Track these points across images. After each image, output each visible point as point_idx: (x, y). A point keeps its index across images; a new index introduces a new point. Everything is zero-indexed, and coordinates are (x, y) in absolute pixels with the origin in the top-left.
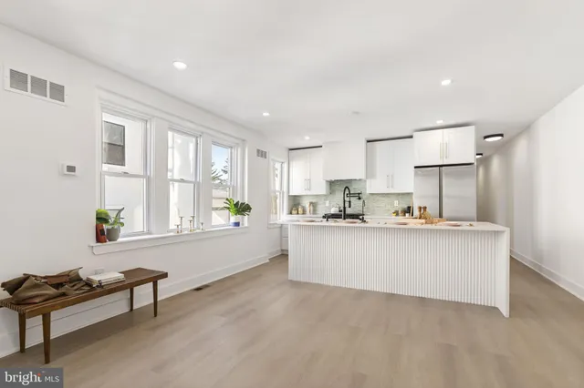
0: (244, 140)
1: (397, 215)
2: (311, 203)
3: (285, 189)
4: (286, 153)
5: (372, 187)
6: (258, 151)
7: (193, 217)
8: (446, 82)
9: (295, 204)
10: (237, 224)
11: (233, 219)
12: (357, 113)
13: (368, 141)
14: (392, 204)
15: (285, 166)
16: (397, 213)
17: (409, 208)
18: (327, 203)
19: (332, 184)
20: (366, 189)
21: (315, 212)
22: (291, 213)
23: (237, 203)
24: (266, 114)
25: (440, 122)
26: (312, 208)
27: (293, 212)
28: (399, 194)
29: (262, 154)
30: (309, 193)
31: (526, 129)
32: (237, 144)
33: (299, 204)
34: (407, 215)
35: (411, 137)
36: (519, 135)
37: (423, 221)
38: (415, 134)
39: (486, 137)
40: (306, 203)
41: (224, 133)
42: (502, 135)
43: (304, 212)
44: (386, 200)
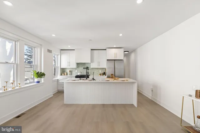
0: (41, 45)
1: (101, 75)
2: (70, 71)
3: (59, 65)
4: (59, 51)
5: (93, 66)
6: (48, 50)
7: (14, 81)
8: (121, 35)
9: (63, 71)
10: (38, 82)
11: (36, 80)
12: (91, 40)
13: (91, 50)
14: (99, 72)
15: (59, 56)
16: (100, 74)
17: (104, 73)
18: (76, 71)
19: (78, 64)
20: (90, 66)
21: (71, 74)
22: (61, 75)
23: (38, 72)
24: (54, 35)
25: (115, 46)
26: (70, 73)
27: (63, 74)
28: (101, 68)
29: (50, 51)
30: (69, 67)
31: (134, 51)
32: (38, 46)
33: (65, 71)
34: (104, 75)
35: (106, 50)
36: (132, 52)
37: (113, 79)
38: (107, 49)
39: (124, 52)
40: (68, 71)
41: (29, 40)
42: (128, 52)
43: (67, 74)
44: (97, 70)
